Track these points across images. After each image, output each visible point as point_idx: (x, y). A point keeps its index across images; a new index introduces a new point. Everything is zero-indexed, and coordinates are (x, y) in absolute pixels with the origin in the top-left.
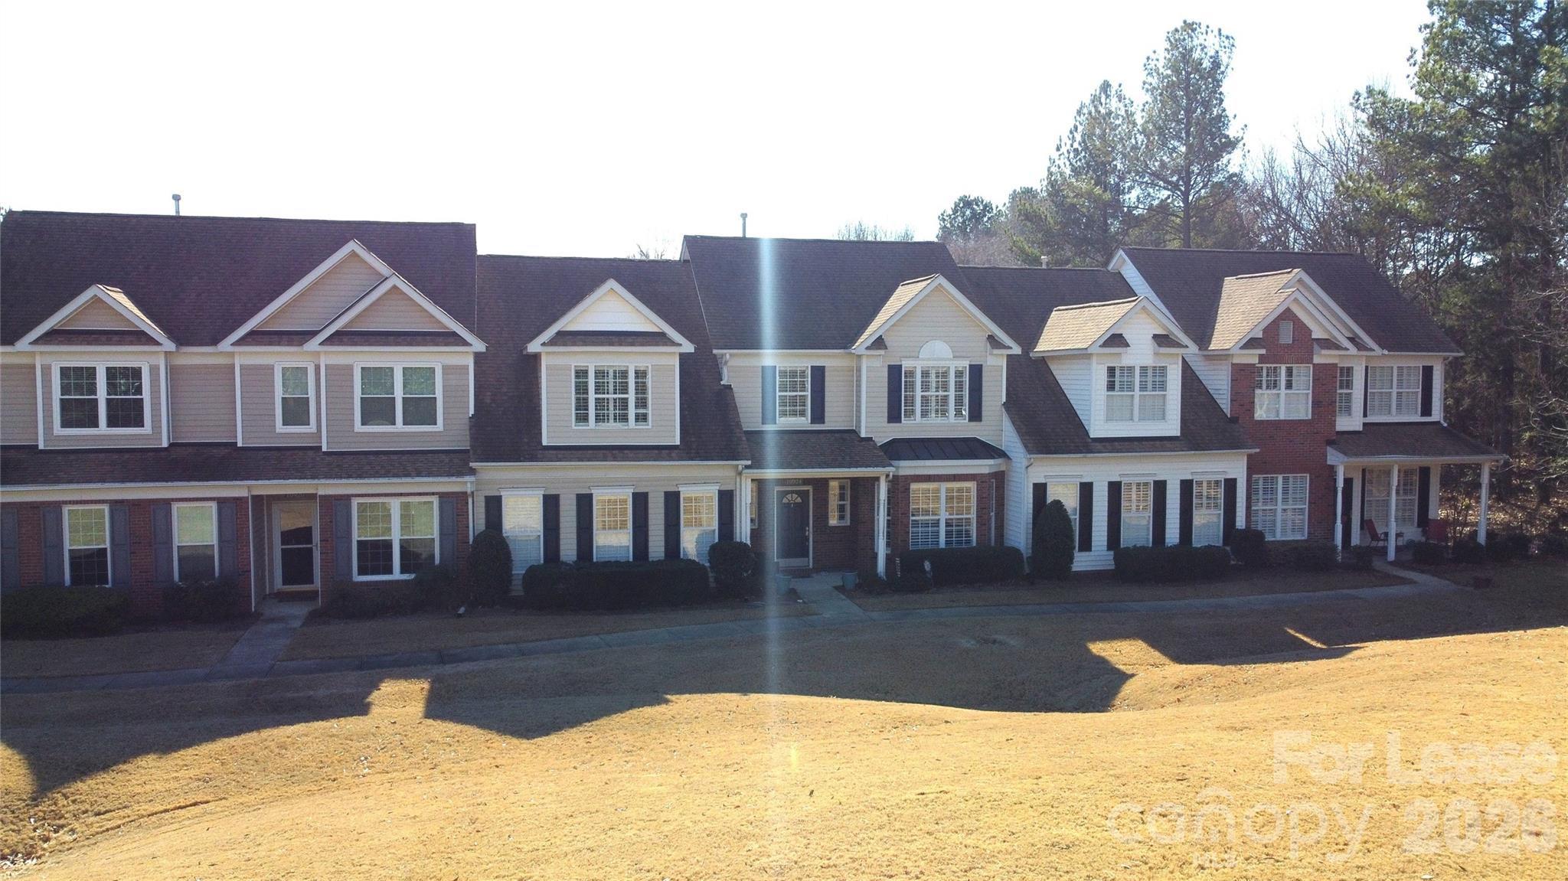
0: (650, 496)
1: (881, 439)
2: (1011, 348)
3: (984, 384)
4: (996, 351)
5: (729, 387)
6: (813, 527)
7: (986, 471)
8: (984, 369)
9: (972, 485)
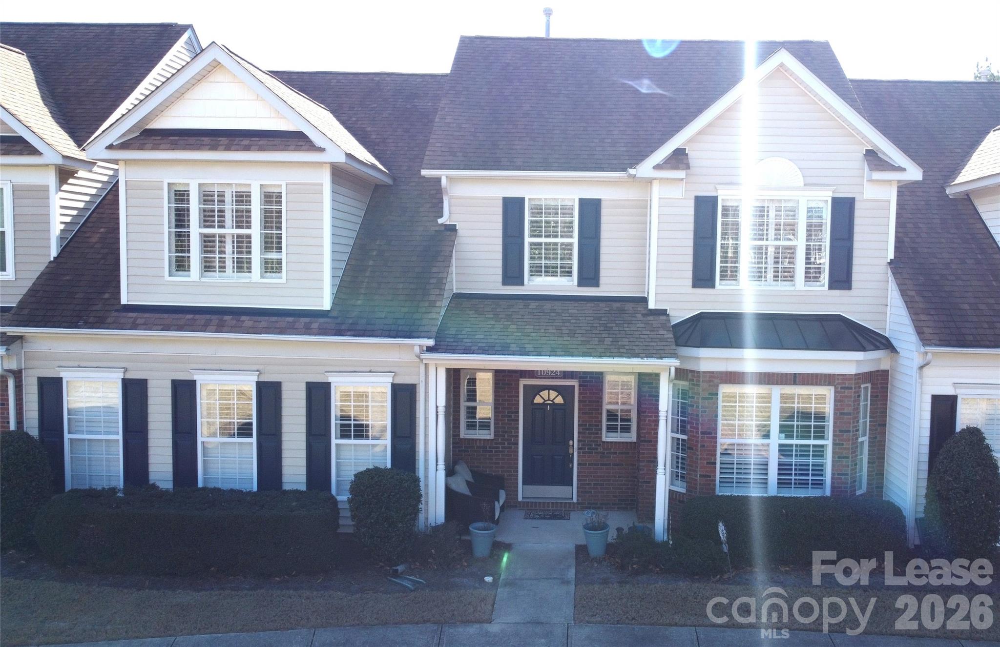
0: (284, 387)
1: (680, 313)
2: (904, 170)
3: (857, 229)
4: (877, 175)
5: (452, 229)
6: (579, 441)
7: (851, 370)
8: (858, 205)
9: (828, 392)
